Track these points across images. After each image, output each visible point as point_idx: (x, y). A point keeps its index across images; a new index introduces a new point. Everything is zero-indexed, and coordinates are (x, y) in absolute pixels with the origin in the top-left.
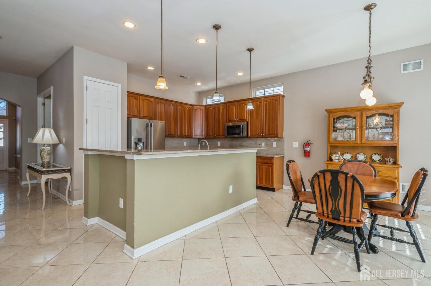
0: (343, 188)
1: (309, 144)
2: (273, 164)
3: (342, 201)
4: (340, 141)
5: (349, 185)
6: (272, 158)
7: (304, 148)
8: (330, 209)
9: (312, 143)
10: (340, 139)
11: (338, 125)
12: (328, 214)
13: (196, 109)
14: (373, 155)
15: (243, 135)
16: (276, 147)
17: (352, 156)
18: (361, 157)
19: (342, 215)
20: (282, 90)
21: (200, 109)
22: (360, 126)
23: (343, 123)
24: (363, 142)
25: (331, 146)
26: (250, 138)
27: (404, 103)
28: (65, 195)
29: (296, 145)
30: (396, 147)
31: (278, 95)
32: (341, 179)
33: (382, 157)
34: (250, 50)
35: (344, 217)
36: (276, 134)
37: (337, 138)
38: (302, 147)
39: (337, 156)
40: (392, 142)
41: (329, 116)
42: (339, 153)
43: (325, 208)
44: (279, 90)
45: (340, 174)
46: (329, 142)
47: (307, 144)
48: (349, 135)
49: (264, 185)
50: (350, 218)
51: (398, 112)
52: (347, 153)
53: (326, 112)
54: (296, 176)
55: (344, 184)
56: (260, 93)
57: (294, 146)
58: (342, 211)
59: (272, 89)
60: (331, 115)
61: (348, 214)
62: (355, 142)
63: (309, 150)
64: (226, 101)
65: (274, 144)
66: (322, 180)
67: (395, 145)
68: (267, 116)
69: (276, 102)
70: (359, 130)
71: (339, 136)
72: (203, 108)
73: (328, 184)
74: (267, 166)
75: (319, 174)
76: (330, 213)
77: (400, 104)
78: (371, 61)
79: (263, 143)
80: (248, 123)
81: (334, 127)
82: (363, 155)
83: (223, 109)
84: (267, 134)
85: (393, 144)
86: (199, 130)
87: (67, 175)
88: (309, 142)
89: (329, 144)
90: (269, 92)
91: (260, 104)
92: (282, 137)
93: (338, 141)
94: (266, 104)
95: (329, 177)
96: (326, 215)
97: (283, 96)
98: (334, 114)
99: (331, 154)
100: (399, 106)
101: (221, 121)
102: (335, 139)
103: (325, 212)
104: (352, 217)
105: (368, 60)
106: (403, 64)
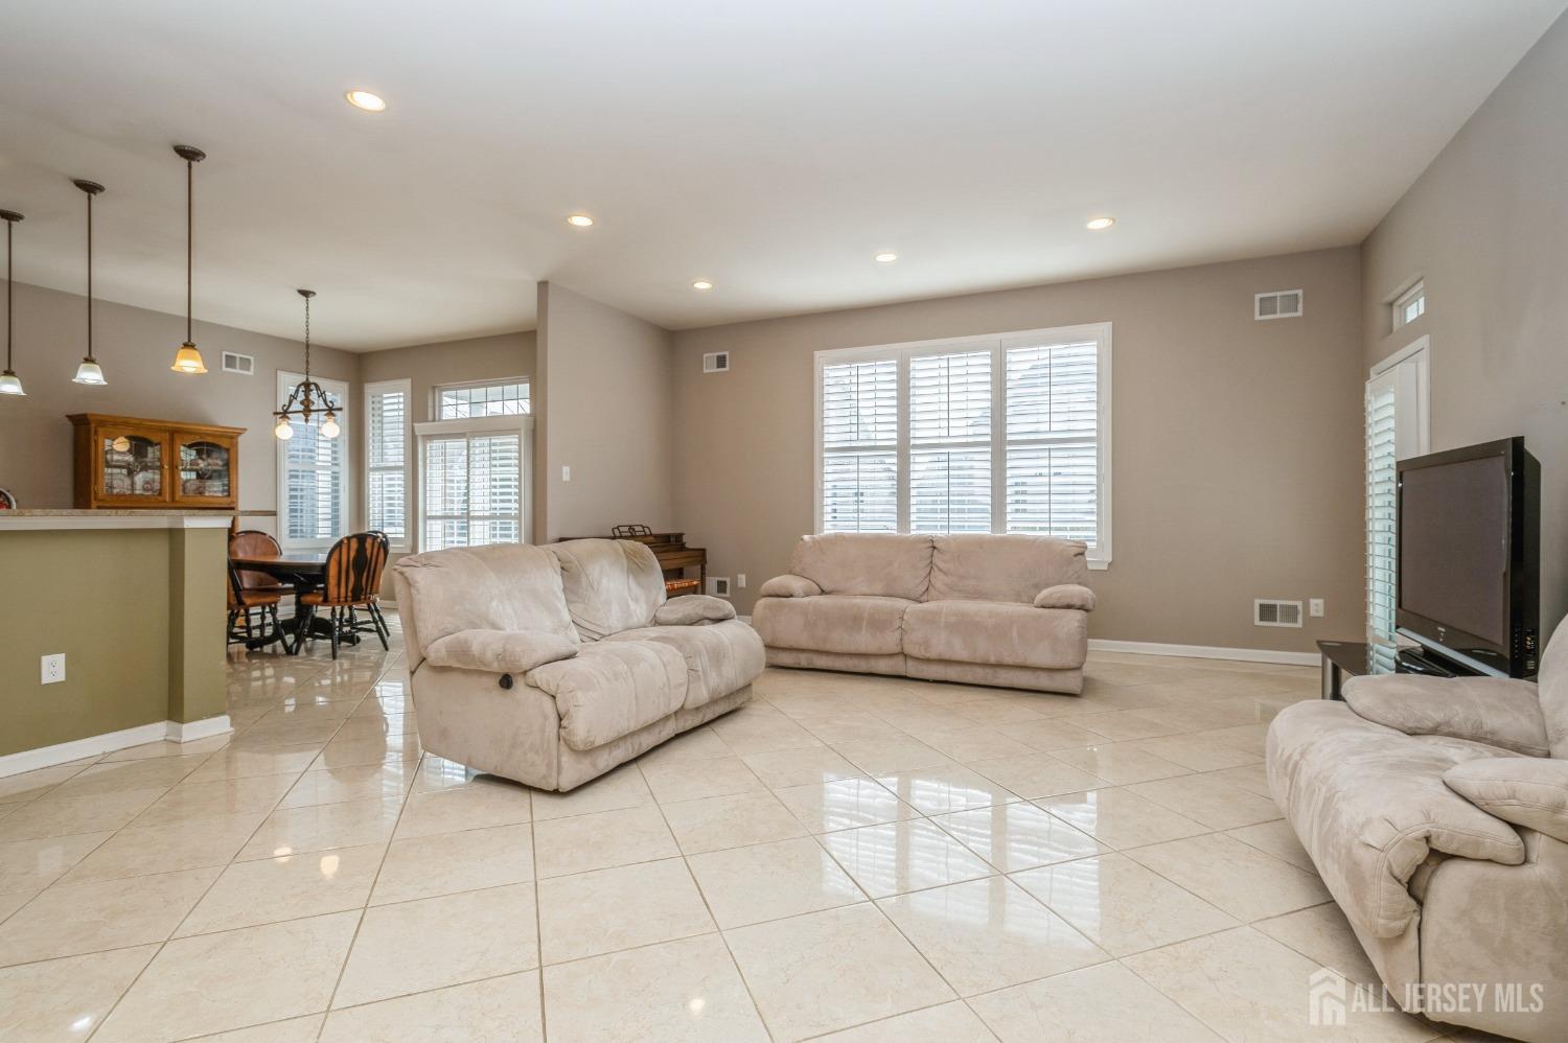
22: (171, 465)
46: (95, 498)
51: (236, 445)
60: (101, 430)
62: (161, 499)
67: (232, 506)
70: (168, 471)
77: (240, 431)
85: (229, 504)
89: (94, 503)
98: (108, 429)
100: (237, 433)
106: (224, 353)
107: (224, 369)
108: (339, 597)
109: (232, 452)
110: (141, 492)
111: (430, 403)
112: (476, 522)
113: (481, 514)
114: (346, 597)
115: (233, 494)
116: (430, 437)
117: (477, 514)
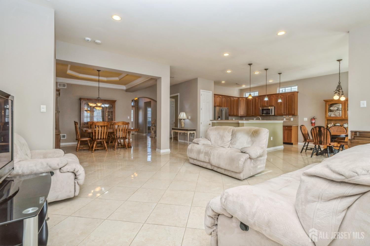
0: (323, 133)
1: (314, 119)
2: (291, 130)
3: (323, 137)
4: (333, 117)
5: (325, 131)
6: (291, 127)
7: (311, 121)
8: (318, 141)
9: (316, 118)
10: (333, 115)
11: (332, 108)
12: (318, 143)
13: (241, 100)
15: (272, 114)
16: (293, 121)
18: (346, 125)
19: (323, 142)
20: (297, 89)
21: (243, 100)
22: (344, 109)
23: (335, 107)
24: (346, 117)
25: (328, 120)
26: (276, 116)
28: (188, 141)
29: (306, 119)
31: (295, 92)
32: (322, 129)
34: (280, 74)
35: (324, 143)
36: (293, 113)
37: (331, 115)
38: (310, 120)
39: (331, 125)
41: (326, 104)
42: (333, 123)
43: (316, 141)
44: (295, 89)
45: (322, 128)
46: (326, 118)
48: (338, 113)
49: (286, 141)
50: (326, 143)
52: (338, 123)
53: (324, 102)
54: (305, 132)
55: (323, 131)
56: (282, 90)
57: (304, 120)
58: (323, 141)
59: (290, 88)
60: (327, 103)
61: (325, 142)
62: (341, 117)
63: (314, 122)
64: (259, 95)
65: (292, 119)
66: (315, 130)
68: (287, 104)
69: (293, 96)
70: (343, 111)
71: (332, 114)
72: (245, 99)
73: (317, 131)
74: (288, 131)
75: (314, 128)
76: (318, 142)
78: (340, 82)
79: (284, 119)
80: (275, 107)
81: (329, 109)
83: (258, 100)
84: (287, 113)
86: (242, 111)
87: (195, 132)
88: (314, 118)
89: (326, 119)
90: (288, 90)
91: (282, 97)
92: (297, 115)
93: (331, 117)
94: (287, 97)
95: (318, 129)
96: (317, 143)
97: (298, 92)
98: (329, 102)
99: (328, 124)
101: (257, 107)
102: (330, 116)
103: (317, 142)
104: (327, 143)
105: (339, 82)
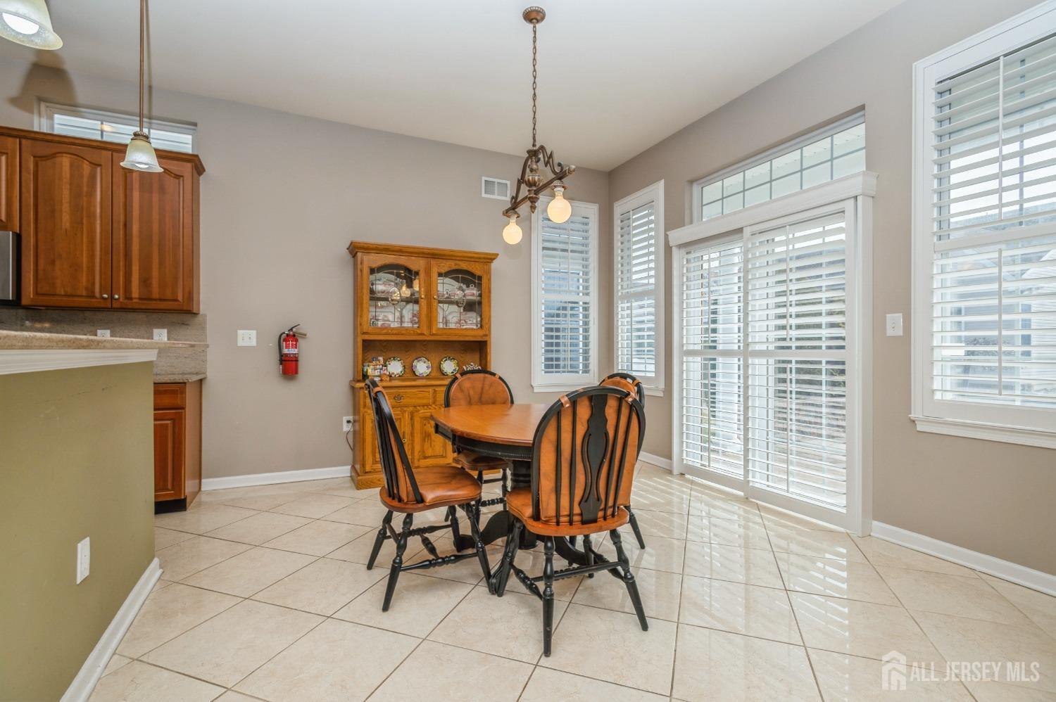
1: (297, 336)
6: (178, 388)
7: (280, 348)
9: (304, 333)
11: (379, 287)
14: (442, 360)
17: (404, 366)
18: (422, 367)
22: (427, 293)
24: (433, 332)
25: (365, 342)
27: (498, 255)
30: (485, 342)
33: (458, 365)
36: (182, 298)
38: (275, 344)
39: (378, 366)
40: (481, 333)
41: (361, 261)
42: (382, 359)
46: (359, 331)
47: (291, 337)
51: (489, 272)
52: (394, 358)
57: (241, 343)
60: (365, 258)
62: (419, 332)
63: (297, 355)
65: (161, 337)
67: (485, 339)
70: (425, 302)
73: (581, 430)
77: (493, 257)
82: (425, 362)
84: (135, 294)
85: (482, 337)
88: (296, 330)
89: (359, 336)
92: (197, 312)
93: (384, 328)
98: (371, 257)
99: (364, 362)
100: (491, 259)
102: (374, 324)
106: (484, 178)
107: (484, 195)
108: (558, 515)
109: (484, 281)
110: (410, 325)
111: (687, 206)
112: (757, 361)
113: (763, 347)
114: (571, 515)
115: (486, 326)
116: (688, 246)
117: (758, 347)
